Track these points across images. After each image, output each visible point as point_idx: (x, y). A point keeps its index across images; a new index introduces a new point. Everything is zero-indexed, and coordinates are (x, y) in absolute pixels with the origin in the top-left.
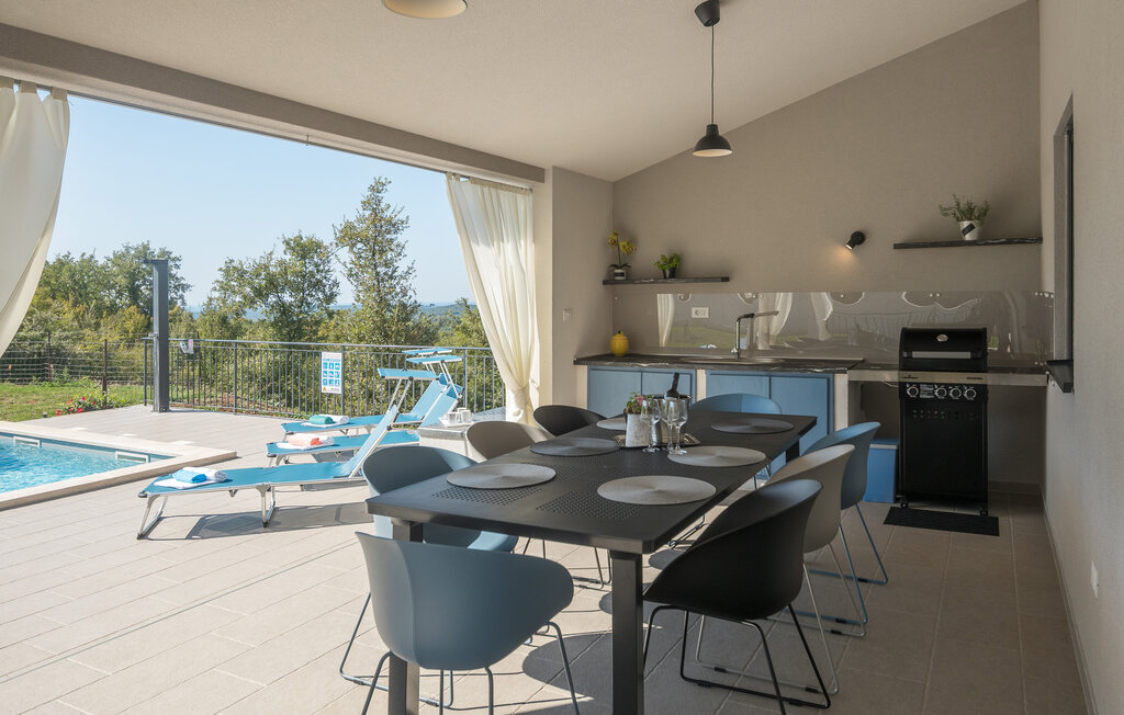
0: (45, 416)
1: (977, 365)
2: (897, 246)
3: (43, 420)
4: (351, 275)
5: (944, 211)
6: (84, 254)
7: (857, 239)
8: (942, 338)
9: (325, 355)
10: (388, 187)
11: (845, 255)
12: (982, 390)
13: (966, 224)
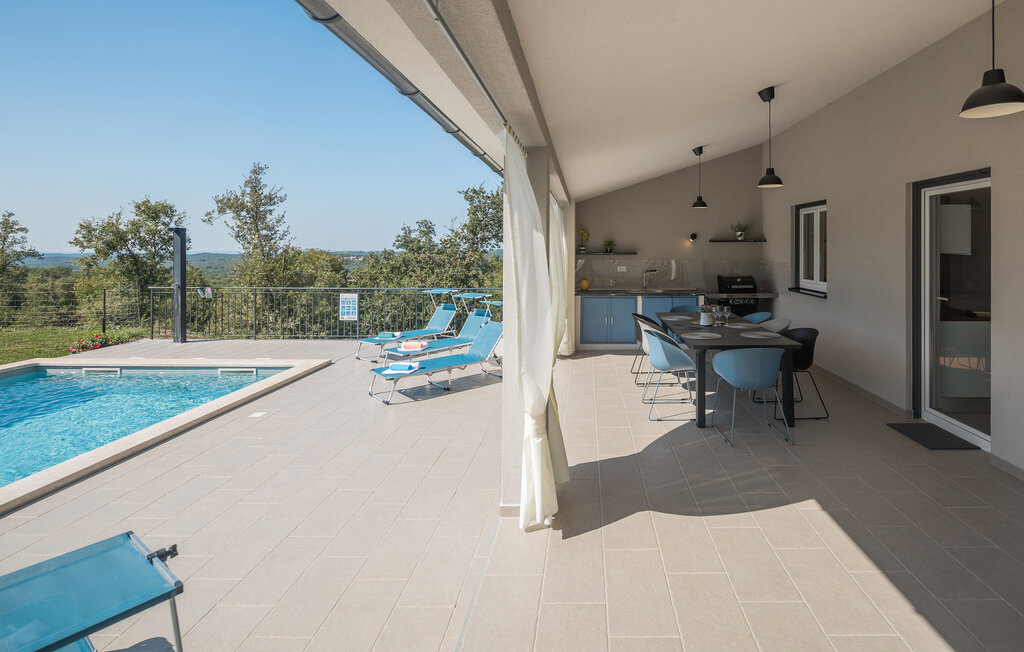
0: (74, 353)
1: (754, 290)
2: (711, 241)
3: (72, 355)
4: (238, 236)
5: (732, 228)
6: (11, 215)
7: (694, 237)
8: (739, 280)
9: (343, 296)
10: (266, 171)
11: (688, 243)
12: (757, 299)
13: (739, 233)
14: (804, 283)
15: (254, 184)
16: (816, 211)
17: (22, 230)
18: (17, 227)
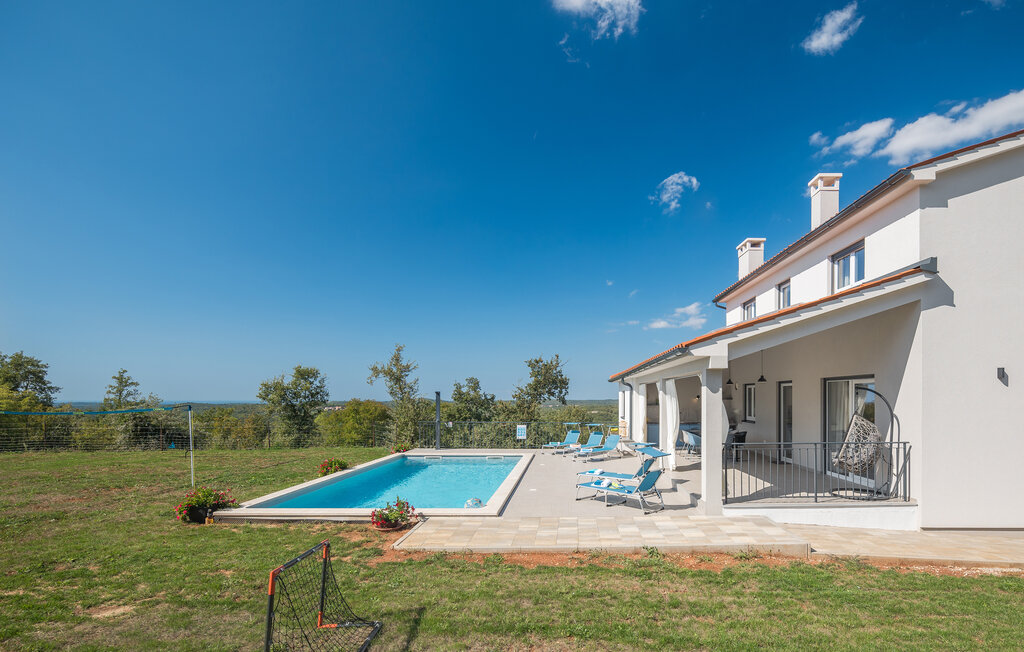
14: (748, 418)
15: (397, 359)
16: (753, 387)
17: (132, 384)
18: (130, 381)
